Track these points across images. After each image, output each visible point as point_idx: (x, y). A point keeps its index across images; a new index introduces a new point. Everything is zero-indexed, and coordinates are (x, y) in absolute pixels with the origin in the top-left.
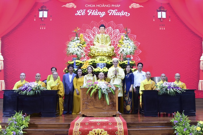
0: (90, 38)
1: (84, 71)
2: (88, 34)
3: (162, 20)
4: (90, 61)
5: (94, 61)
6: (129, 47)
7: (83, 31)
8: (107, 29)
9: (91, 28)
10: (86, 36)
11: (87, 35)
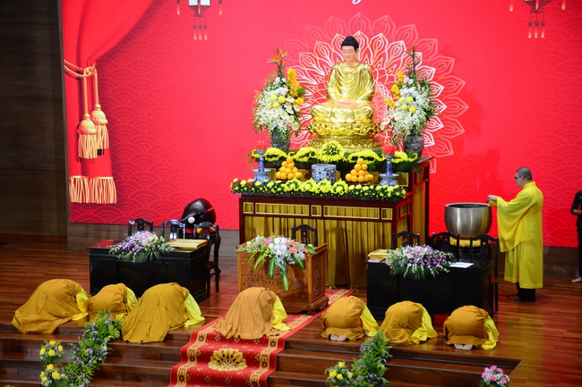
0: (325, 67)
1: (275, 189)
2: (320, 56)
3: (537, 6)
4: (304, 154)
5: (313, 154)
6: (412, 109)
7: (308, 47)
8: (373, 41)
9: (327, 36)
10: (316, 60)
11: (318, 58)
